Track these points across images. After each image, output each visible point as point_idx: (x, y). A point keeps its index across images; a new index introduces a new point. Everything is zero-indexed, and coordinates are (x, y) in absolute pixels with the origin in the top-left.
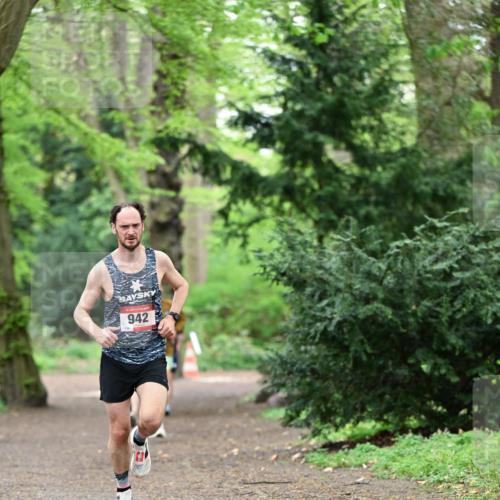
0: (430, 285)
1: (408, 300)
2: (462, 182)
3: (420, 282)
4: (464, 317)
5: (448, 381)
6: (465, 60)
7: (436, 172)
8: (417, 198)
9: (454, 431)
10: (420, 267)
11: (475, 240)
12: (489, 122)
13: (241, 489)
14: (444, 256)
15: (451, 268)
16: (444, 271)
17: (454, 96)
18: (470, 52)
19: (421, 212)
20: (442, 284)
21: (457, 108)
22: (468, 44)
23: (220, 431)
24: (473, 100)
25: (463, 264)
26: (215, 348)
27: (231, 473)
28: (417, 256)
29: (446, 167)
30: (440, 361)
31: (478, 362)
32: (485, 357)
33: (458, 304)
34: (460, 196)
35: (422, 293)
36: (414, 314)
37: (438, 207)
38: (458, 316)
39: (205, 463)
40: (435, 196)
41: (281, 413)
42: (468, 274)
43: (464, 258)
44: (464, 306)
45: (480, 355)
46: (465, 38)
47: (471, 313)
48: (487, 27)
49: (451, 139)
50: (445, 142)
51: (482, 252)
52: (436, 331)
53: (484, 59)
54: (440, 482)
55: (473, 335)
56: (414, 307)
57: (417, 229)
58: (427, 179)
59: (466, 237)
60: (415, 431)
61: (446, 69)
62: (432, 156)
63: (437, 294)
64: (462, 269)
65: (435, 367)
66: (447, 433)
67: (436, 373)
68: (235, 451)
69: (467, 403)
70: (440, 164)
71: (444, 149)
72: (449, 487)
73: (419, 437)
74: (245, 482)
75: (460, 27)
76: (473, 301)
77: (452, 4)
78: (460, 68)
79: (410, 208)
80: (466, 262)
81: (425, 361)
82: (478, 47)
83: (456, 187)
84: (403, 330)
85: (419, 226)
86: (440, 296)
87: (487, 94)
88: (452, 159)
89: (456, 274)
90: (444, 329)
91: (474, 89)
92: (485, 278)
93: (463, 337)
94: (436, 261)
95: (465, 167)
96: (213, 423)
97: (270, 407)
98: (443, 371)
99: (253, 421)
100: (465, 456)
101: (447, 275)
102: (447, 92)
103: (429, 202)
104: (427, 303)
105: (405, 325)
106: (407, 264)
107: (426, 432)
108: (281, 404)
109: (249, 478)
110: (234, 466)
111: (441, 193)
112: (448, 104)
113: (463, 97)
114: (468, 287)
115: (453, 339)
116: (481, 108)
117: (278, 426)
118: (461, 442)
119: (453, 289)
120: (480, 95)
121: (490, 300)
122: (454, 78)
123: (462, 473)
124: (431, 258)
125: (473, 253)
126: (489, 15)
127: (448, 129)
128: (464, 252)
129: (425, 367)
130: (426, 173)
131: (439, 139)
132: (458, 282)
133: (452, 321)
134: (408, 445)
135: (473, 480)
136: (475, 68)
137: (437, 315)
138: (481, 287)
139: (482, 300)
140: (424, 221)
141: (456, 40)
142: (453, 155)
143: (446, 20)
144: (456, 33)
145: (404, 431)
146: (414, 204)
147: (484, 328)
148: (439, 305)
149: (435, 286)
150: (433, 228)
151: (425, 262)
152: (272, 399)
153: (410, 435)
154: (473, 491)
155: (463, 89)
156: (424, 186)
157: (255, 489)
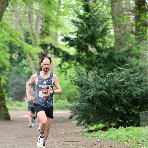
0: (118, 86)
1: (112, 90)
2: (127, 57)
3: (115, 85)
4: (128, 95)
5: (123, 113)
6: (128, 22)
7: (120, 54)
8: (114, 61)
9: (125, 127)
10: (115, 81)
11: (131, 73)
12: (135, 40)
13: (65, 143)
14: (122, 78)
15: (124, 81)
16: (122, 82)
17: (125, 33)
18: (129, 20)
19: (115, 65)
20: (121, 86)
21: (126, 36)
22: (129, 18)
23: (59, 127)
24: (130, 34)
25: (127, 80)
26: (57, 103)
27: (62, 139)
28: (115, 78)
29: (123, 53)
30: (121, 107)
31: (132, 107)
32: (133, 106)
33: (126, 91)
34: (127, 61)
35: (116, 88)
36: (114, 94)
37: (120, 64)
38: (126, 95)
39: (55, 136)
40: (119, 61)
41: (76, 122)
42: (129, 83)
43: (127, 78)
44: (127, 92)
45: (132, 105)
46: (128, 16)
47: (130, 93)
48: (134, 13)
49: (124, 45)
50: (122, 45)
51: (133, 76)
52: (120, 99)
53: (133, 22)
54: (121, 141)
55: (130, 100)
56: (113, 92)
57: (114, 70)
58: (117, 56)
59: (128, 72)
60: (114, 127)
61: (123, 25)
62: (119, 49)
63: (120, 88)
64: (127, 81)
65: (120, 109)
66: (123, 127)
67: (120, 111)
68: (63, 133)
69: (128, 119)
70: (121, 52)
71: (122, 47)
72: (123, 143)
73: (115, 128)
74: (66, 141)
75: (126, 13)
76: (130, 90)
77: (124, 7)
78: (127, 25)
79: (112, 64)
80: (128, 79)
81: (117, 107)
82: (131, 19)
83: (125, 58)
84: (110, 98)
85: (115, 69)
86: (121, 89)
87: (134, 32)
88: (124, 51)
89: (125, 83)
90: (122, 98)
91: (130, 31)
92: (133, 84)
93: (127, 100)
94: (120, 79)
95: (128, 53)
96: (57, 125)
97: (73, 120)
98: (122, 110)
99: (68, 124)
100: (128, 134)
101: (123, 83)
102: (123, 31)
103: (118, 62)
104: (117, 91)
105: (111, 97)
106: (112, 80)
107: (117, 127)
108: (76, 119)
109: (67, 140)
110: (63, 137)
111: (121, 60)
112: (123, 35)
113: (127, 33)
114: (129, 86)
115: (125, 101)
116: (132, 36)
117: (75, 125)
118: (127, 130)
119: (125, 87)
120: (132, 32)
121: (135, 90)
122: (125, 28)
123: (127, 139)
124: (118, 78)
125: (130, 77)
126: (135, 10)
127: (123, 42)
128: (128, 77)
129: (117, 109)
130: (117, 54)
131: (121, 45)
132: (126, 85)
133: (124, 96)
134: (112, 131)
135: (130, 141)
136: (131, 25)
137: (120, 94)
138: (132, 86)
139: (133, 90)
140: (116, 68)
141: (125, 17)
142: (124, 49)
143: (122, 11)
144: (125, 15)
145: (111, 127)
146: (114, 63)
147: (133, 98)
148: (121, 91)
149: (119, 86)
150: (119, 70)
151: (116, 79)
152: (74, 118)
153: (112, 128)
154: (130, 144)
155: (127, 31)
156: (116, 58)
157: (69, 143)
